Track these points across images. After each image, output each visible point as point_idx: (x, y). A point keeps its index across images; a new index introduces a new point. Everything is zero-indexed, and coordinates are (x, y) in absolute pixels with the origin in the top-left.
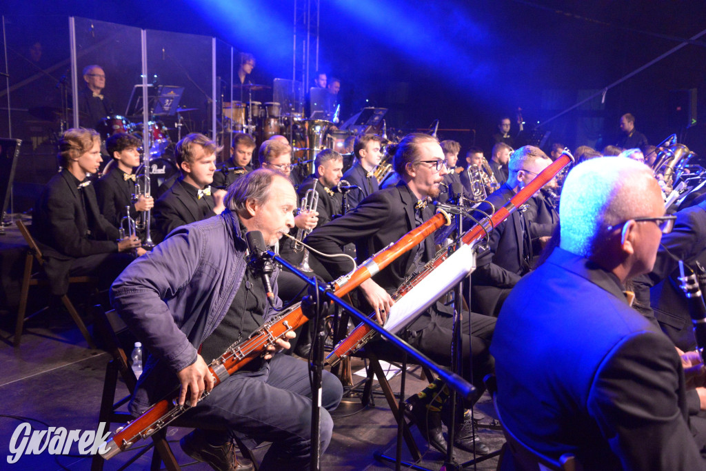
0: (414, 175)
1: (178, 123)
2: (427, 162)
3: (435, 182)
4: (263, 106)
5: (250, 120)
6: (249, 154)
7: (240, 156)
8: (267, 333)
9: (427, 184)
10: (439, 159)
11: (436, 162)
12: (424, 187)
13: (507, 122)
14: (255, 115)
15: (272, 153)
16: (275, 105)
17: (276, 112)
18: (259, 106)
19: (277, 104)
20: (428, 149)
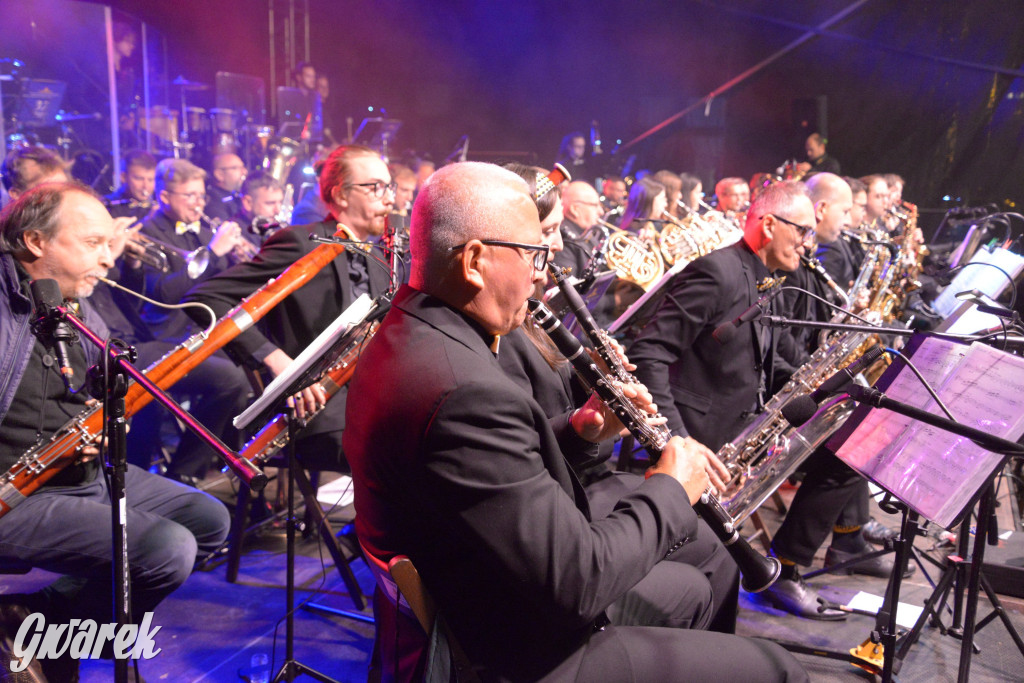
0: (344, 204)
1: (62, 137)
2: (362, 185)
3: (376, 215)
4: (207, 115)
5: (185, 135)
6: (150, 180)
7: (138, 184)
8: (79, 429)
9: (365, 217)
10: (380, 182)
11: (373, 186)
12: (361, 222)
13: (580, 141)
14: (195, 128)
15: (177, 177)
16: (224, 114)
17: (227, 124)
18: (201, 115)
19: (228, 111)
20: (364, 168)
